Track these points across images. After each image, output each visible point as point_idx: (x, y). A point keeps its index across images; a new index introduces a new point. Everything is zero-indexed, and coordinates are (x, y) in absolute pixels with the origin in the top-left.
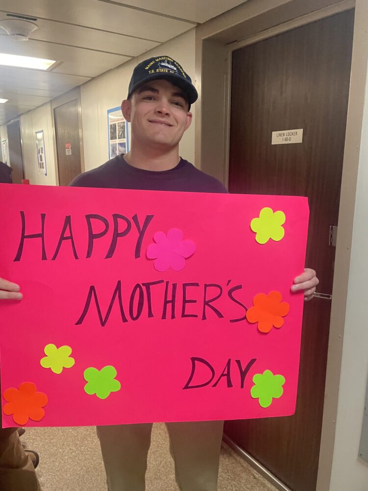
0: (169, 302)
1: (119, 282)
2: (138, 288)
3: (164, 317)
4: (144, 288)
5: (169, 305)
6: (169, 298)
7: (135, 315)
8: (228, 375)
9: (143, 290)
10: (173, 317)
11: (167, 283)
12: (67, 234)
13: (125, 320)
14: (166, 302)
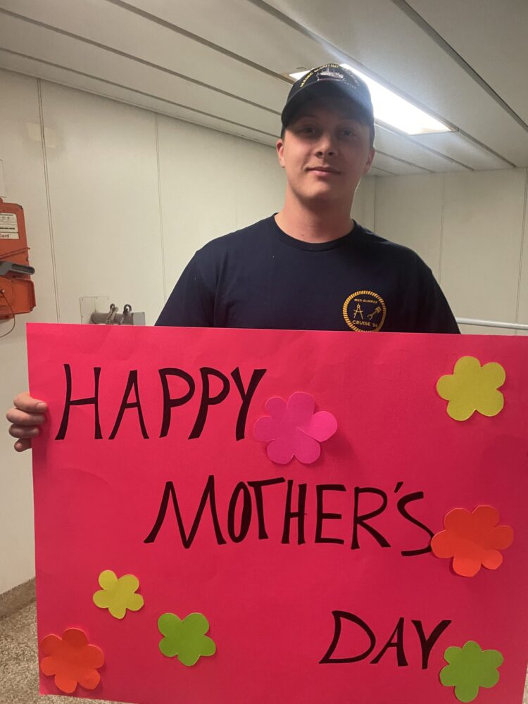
0: (294, 515)
1: (211, 479)
2: (242, 490)
3: (285, 539)
4: (251, 490)
5: (294, 521)
6: (294, 508)
7: (237, 533)
8: (399, 645)
9: (250, 493)
10: (301, 540)
11: (290, 483)
12: (132, 399)
13: (221, 541)
14: (289, 515)
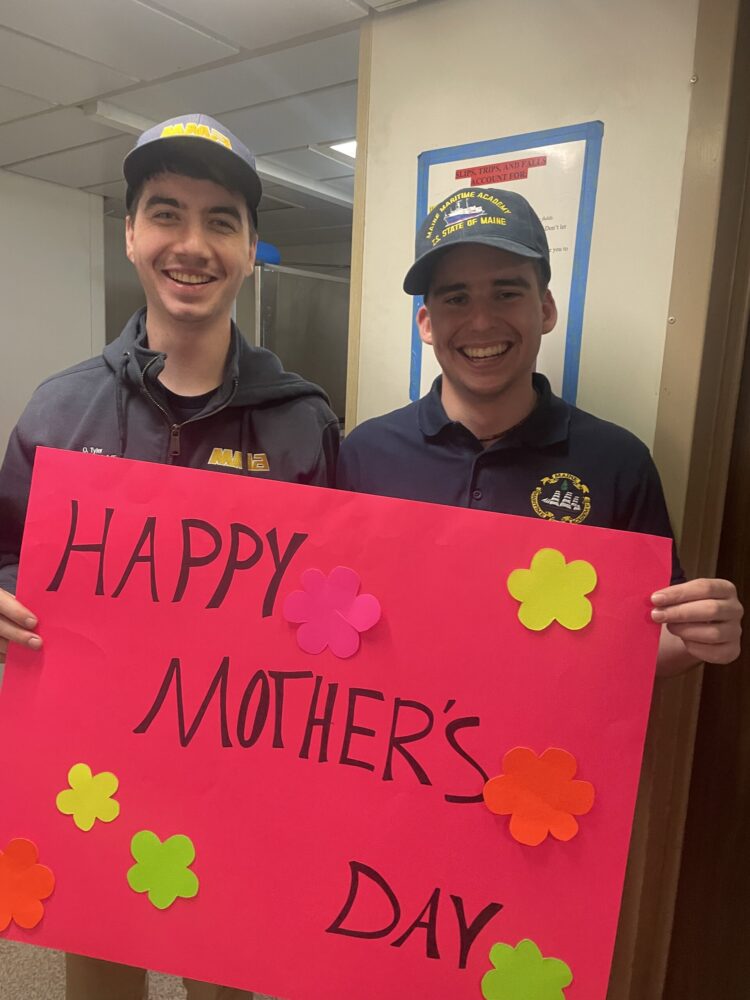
0: (318, 722)
1: (226, 660)
2: (260, 681)
3: (304, 754)
4: (272, 682)
5: (318, 730)
6: (320, 715)
7: (247, 735)
8: (431, 927)
9: (270, 685)
10: (323, 758)
11: (319, 679)
12: (145, 552)
13: (227, 743)
14: (312, 722)
